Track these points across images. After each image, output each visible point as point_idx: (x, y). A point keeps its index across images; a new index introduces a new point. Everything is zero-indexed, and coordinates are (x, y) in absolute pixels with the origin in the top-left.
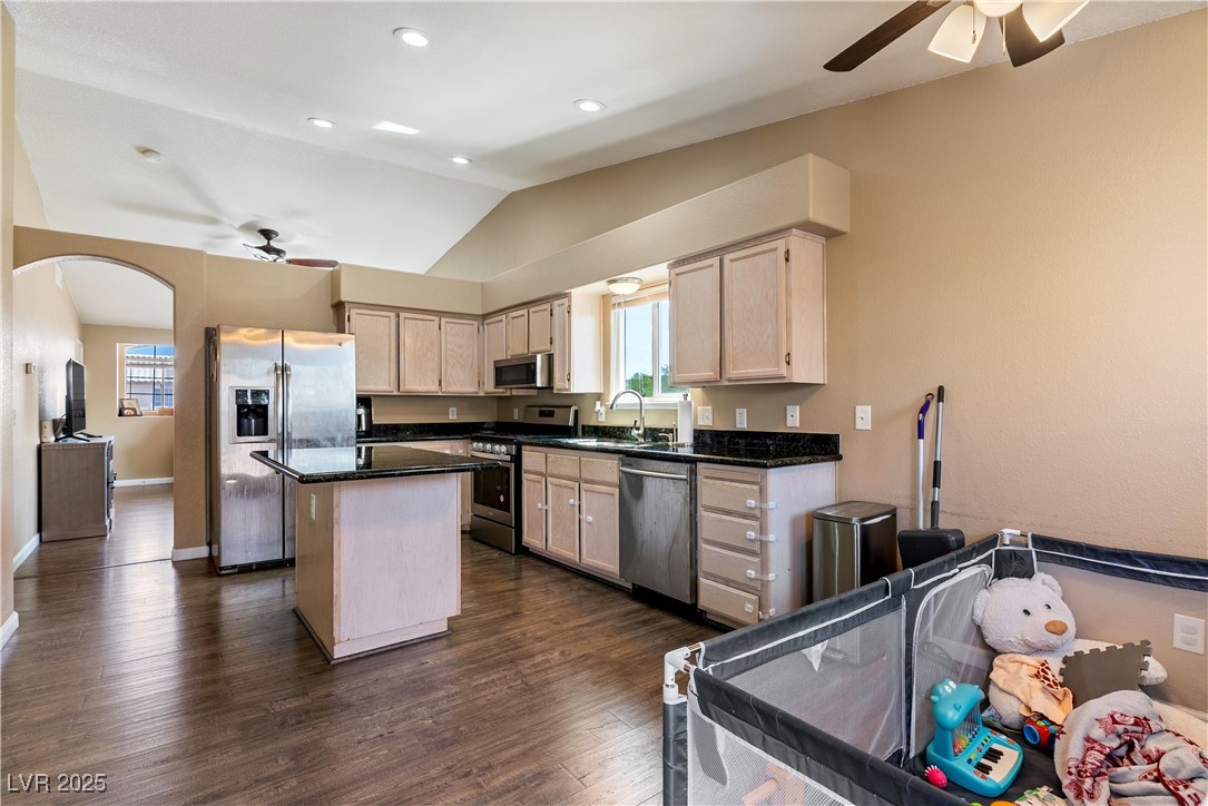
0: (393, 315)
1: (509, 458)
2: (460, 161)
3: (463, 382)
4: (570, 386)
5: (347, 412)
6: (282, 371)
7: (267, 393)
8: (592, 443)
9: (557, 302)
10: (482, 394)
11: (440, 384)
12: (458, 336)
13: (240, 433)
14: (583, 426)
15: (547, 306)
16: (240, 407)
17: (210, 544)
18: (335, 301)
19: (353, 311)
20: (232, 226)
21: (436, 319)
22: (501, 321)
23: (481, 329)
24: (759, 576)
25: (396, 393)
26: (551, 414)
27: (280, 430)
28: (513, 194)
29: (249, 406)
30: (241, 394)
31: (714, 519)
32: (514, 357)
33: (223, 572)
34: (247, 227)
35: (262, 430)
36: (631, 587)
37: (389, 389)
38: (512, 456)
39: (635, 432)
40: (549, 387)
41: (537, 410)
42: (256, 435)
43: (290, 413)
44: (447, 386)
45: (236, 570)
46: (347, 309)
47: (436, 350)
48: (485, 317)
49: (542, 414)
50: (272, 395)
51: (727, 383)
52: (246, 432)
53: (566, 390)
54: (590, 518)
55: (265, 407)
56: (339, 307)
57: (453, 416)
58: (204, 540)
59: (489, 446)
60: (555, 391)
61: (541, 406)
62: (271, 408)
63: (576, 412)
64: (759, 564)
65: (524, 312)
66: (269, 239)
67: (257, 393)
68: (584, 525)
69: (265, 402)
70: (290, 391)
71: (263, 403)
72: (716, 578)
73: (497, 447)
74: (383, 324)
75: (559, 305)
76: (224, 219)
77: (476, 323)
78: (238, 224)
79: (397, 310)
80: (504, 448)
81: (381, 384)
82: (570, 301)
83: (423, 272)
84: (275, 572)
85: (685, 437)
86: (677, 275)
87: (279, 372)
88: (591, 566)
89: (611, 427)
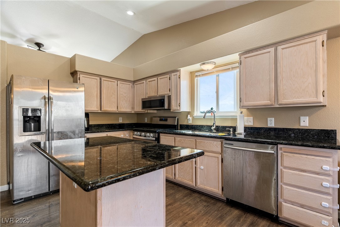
0: (98, 78)
1: (154, 139)
2: (130, 13)
3: (126, 108)
4: (180, 108)
5: (81, 119)
6: (48, 100)
7: (40, 110)
8: (190, 132)
9: (173, 74)
10: (133, 112)
11: (118, 108)
12: (125, 89)
13: (25, 130)
14: (181, 125)
15: (168, 76)
16: (25, 117)
17: (9, 184)
18: (73, 71)
19: (81, 76)
20: (22, 40)
21: (116, 81)
22: (143, 83)
23: (133, 86)
24: (331, 206)
25: (99, 111)
26: (166, 120)
27: (47, 128)
28: (145, 35)
29: (29, 117)
30: (25, 111)
31: (293, 174)
32: (149, 97)
33: (15, 203)
34: (29, 41)
35: (38, 129)
36: (226, 200)
37: (97, 109)
38: (156, 138)
39: (213, 128)
40: (169, 109)
41: (159, 118)
42: (34, 131)
43: (52, 120)
44: (120, 109)
45: (23, 200)
46: (78, 74)
47: (116, 94)
48: (134, 82)
49: (161, 120)
50: (43, 111)
51: (278, 106)
52: (29, 130)
53: (178, 110)
54: (202, 167)
55: (39, 117)
56: (74, 74)
57: (121, 121)
58: (6, 181)
59: (143, 134)
60: (171, 111)
61: (160, 117)
62: (42, 118)
63: (178, 119)
64: (331, 200)
65: (156, 79)
66: (40, 47)
67: (34, 110)
68: (198, 170)
69: (39, 114)
70: (53, 110)
71: (38, 115)
72: (293, 203)
73: (148, 134)
74: (95, 82)
75: (174, 75)
76: (18, 36)
77: (131, 84)
78: (25, 39)
79: (100, 76)
80: (152, 135)
81: (95, 108)
82: (180, 73)
83: (110, 61)
84: (44, 199)
85: (240, 130)
86: (245, 58)
87: (47, 100)
88: (203, 189)
89: (195, 125)
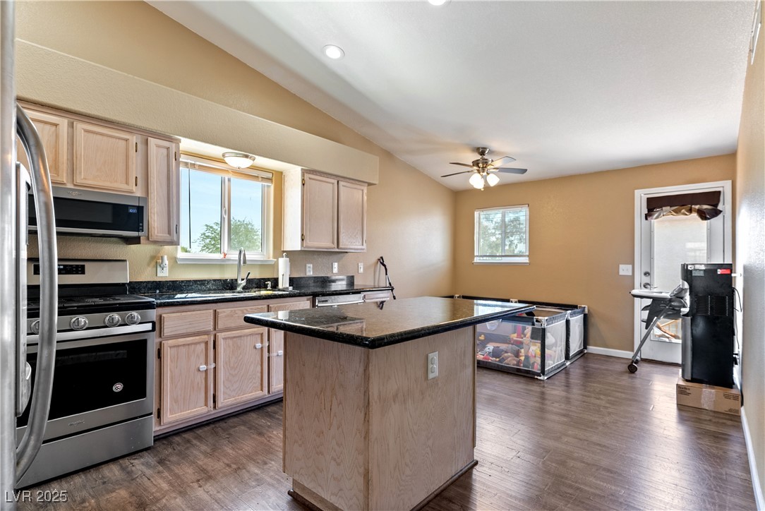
1: (150, 326)
26: (80, 270)
38: (153, 322)
53: (172, 243)
65: (58, 121)
68: (273, 360)
86: (309, 179)
89: (182, 281)
